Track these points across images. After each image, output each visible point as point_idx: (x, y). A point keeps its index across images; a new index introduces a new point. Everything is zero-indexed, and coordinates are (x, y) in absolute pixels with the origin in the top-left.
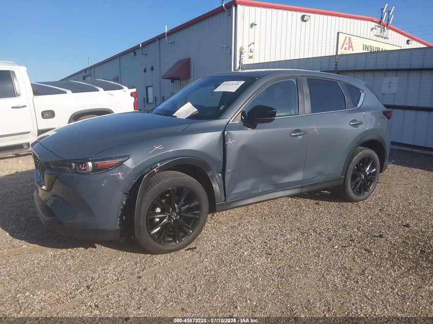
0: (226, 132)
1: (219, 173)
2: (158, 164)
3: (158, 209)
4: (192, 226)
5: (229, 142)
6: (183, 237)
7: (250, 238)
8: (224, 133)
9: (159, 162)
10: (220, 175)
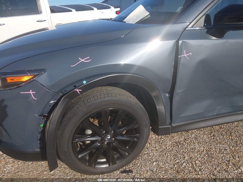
0: (180, 42)
1: (166, 93)
2: (85, 82)
3: (89, 130)
4: (130, 148)
5: (184, 55)
6: (118, 158)
7: (196, 164)
8: (177, 42)
9: (85, 79)
10: (167, 95)
